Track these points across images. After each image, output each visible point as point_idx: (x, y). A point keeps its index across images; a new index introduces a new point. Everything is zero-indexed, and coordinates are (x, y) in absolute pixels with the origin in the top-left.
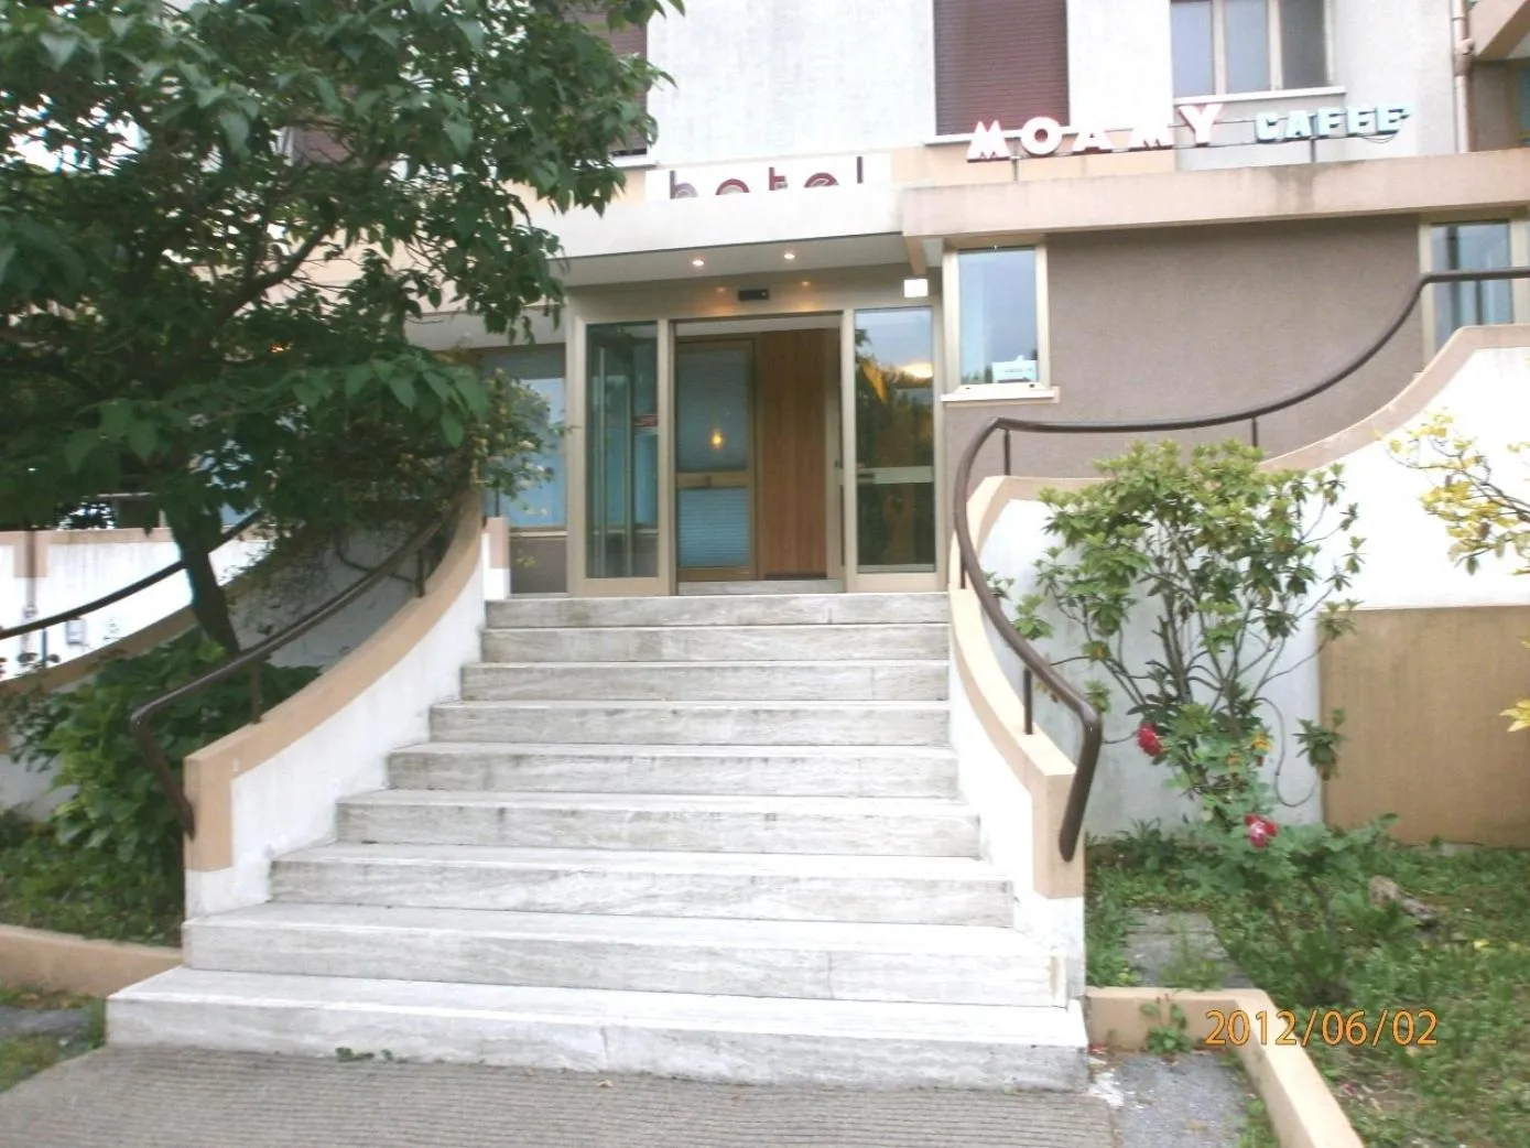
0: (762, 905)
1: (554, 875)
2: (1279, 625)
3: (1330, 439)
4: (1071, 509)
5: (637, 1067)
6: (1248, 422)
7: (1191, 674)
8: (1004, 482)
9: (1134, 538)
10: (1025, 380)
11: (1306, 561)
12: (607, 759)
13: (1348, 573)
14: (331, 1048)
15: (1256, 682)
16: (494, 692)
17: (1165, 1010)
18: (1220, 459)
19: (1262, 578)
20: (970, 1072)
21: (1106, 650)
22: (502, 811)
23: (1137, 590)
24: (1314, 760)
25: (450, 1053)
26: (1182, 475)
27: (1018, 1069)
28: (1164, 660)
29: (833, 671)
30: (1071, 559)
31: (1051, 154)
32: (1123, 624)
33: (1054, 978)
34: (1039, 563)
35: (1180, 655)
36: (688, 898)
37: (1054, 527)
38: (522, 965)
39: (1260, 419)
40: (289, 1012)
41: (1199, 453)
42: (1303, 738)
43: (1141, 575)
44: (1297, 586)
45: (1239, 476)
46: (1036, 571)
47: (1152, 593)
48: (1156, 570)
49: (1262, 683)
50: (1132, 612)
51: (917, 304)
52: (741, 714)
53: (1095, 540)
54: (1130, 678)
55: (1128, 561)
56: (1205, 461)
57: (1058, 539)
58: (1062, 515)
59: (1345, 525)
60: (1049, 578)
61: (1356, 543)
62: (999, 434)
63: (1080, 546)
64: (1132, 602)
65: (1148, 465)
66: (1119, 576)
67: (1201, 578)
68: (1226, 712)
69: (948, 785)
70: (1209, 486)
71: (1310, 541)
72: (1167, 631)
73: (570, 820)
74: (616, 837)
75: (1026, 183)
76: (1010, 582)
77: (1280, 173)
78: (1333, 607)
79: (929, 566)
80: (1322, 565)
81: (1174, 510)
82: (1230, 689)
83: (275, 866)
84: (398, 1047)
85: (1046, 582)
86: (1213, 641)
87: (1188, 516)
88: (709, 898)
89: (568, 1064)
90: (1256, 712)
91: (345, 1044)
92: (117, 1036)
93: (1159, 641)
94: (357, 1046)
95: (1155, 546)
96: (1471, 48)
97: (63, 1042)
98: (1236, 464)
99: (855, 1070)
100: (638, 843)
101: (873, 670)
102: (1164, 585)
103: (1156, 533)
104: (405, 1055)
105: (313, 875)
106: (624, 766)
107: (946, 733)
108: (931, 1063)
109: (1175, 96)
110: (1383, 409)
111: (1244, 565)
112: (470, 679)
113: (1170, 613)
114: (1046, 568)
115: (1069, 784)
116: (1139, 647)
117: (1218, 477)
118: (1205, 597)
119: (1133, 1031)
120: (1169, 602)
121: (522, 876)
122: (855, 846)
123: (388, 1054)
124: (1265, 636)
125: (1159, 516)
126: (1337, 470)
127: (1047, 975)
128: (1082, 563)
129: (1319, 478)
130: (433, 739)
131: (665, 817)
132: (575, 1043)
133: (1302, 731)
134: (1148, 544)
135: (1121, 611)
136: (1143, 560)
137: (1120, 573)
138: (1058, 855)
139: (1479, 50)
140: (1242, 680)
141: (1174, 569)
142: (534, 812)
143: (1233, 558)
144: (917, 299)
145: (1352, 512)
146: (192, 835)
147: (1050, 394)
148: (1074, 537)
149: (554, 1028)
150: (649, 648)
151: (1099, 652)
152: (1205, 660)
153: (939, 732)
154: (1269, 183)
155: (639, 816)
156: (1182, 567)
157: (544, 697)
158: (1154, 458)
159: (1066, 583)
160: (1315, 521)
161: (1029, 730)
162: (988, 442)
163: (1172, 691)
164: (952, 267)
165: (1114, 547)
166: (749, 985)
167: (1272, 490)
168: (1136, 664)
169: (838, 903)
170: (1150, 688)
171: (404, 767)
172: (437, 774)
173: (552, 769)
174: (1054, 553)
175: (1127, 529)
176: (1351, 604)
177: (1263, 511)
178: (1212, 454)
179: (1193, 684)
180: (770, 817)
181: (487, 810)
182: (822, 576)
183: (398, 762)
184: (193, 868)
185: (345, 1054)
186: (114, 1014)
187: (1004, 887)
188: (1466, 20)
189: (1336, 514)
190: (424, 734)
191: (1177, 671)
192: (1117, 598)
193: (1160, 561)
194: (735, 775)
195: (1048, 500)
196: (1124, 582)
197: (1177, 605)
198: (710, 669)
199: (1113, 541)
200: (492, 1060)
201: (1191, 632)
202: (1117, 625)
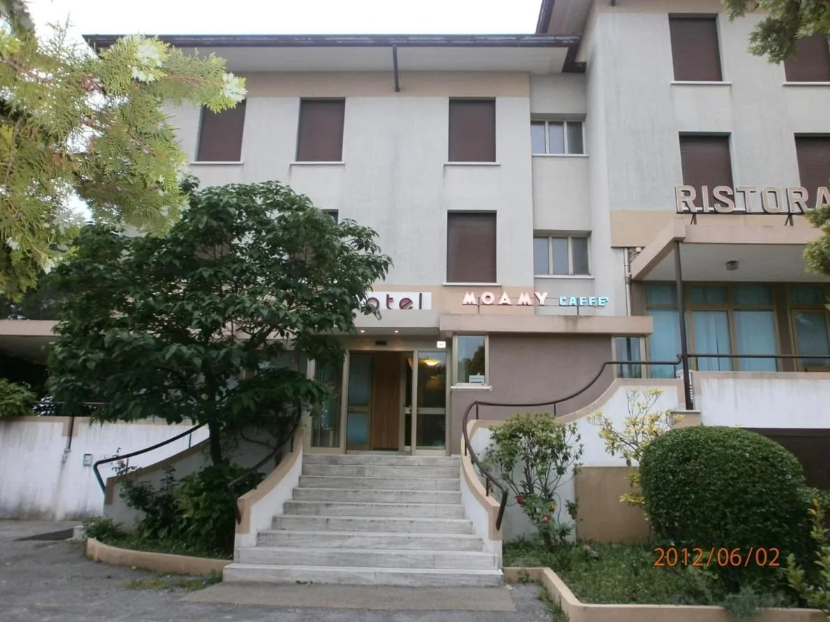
0: (412, 545)
1: (349, 537)
2: (561, 471)
3: (578, 412)
4: (498, 432)
5: (384, 583)
6: (553, 405)
7: (534, 485)
8: (476, 422)
9: (517, 442)
10: (480, 382)
11: (568, 450)
12: (357, 505)
13: (579, 455)
14: (294, 581)
15: (552, 488)
16: (310, 485)
17: (523, 572)
18: (543, 418)
19: (554, 456)
20: (474, 582)
21: (508, 477)
22: (328, 520)
23: (518, 458)
24: (570, 513)
25: (330, 581)
26: (531, 423)
27: (486, 581)
28: (526, 481)
29: (423, 481)
30: (497, 448)
31: (491, 304)
32: (513, 468)
33: (494, 563)
34: (487, 449)
35: (531, 480)
36: (389, 543)
37: (493, 438)
38: (345, 560)
39: (557, 404)
40: (282, 571)
41: (537, 415)
42: (567, 506)
43: (519, 453)
44: (565, 458)
45: (548, 424)
46: (486, 451)
47: (522, 459)
48: (523, 452)
49: (554, 489)
50: (515, 465)
51: (441, 351)
52: (397, 493)
53: (506, 442)
54: (515, 485)
55: (515, 449)
56: (539, 418)
57: (494, 441)
58: (495, 434)
59: (577, 441)
60: (490, 453)
61: (581, 446)
62: (475, 406)
63: (500, 443)
64: (516, 462)
65: (521, 420)
66: (512, 453)
67: (537, 455)
68: (544, 497)
69: (462, 514)
70: (540, 426)
71: (568, 444)
72: (527, 472)
73: (349, 522)
74: (363, 528)
75: (483, 315)
76: (478, 454)
77: (567, 318)
78: (576, 465)
79: (443, 447)
80: (572, 452)
81: (528, 433)
82: (545, 490)
83: (259, 534)
84: (314, 580)
85: (489, 454)
86: (540, 473)
87: (533, 435)
88: (396, 544)
89: (364, 583)
90: (553, 497)
91: (298, 580)
92: (226, 579)
93: (524, 475)
94: (302, 580)
95: (523, 445)
96: (631, 276)
97: (204, 583)
98: (547, 420)
99: (444, 583)
100: (371, 529)
101: (436, 481)
102: (526, 458)
103: (524, 441)
104: (317, 582)
105: (272, 537)
106: (362, 508)
107: (460, 500)
108: (464, 580)
109: (535, 274)
110: (593, 403)
111: (549, 451)
112: (302, 480)
113: (528, 466)
114: (489, 450)
115: (498, 510)
116: (518, 476)
117: (543, 423)
118: (538, 461)
119: (515, 577)
120: (527, 462)
121: (340, 537)
122: (436, 531)
123: (312, 582)
124: (556, 474)
125: (524, 435)
126: (575, 424)
127: (492, 561)
128: (500, 449)
129: (570, 426)
130: (293, 499)
131: (379, 522)
132: (366, 577)
133: (567, 504)
134: (521, 444)
135: (513, 464)
136: (519, 449)
137: (512, 452)
138: (496, 529)
139: (633, 277)
140: (548, 487)
141: (529, 452)
142: (338, 520)
143: (546, 449)
144: (442, 349)
145: (579, 437)
146: (239, 522)
147: (489, 388)
148: (499, 441)
149: (360, 573)
150: (361, 472)
151: (506, 477)
152: (538, 481)
153: (458, 499)
154: (562, 321)
155: (371, 521)
156: (531, 451)
157: (328, 487)
158: (523, 418)
159: (495, 455)
160: (569, 439)
161: (487, 495)
162: (471, 411)
163: (528, 491)
164: (456, 341)
165: (510, 444)
166: (411, 565)
167: (557, 429)
168: (517, 482)
169: (433, 544)
170: (521, 490)
171: (288, 507)
172: (301, 510)
173: (339, 508)
174: (492, 445)
175: (515, 439)
176: (581, 464)
177: (554, 436)
178: (541, 416)
179: (535, 489)
180: (412, 522)
181: (323, 519)
182: (396, 449)
183: (287, 505)
184: (239, 532)
185: (298, 582)
186: (225, 572)
187: (481, 540)
188: (629, 266)
189: (574, 437)
190: (291, 498)
191: (529, 485)
192: (511, 460)
193: (525, 449)
194: (399, 510)
195: (491, 430)
196: (513, 455)
197: (530, 463)
198: (384, 479)
199: (510, 442)
200: (343, 583)
201: (534, 472)
202: (511, 468)
